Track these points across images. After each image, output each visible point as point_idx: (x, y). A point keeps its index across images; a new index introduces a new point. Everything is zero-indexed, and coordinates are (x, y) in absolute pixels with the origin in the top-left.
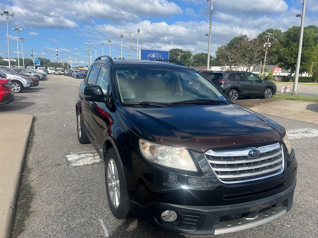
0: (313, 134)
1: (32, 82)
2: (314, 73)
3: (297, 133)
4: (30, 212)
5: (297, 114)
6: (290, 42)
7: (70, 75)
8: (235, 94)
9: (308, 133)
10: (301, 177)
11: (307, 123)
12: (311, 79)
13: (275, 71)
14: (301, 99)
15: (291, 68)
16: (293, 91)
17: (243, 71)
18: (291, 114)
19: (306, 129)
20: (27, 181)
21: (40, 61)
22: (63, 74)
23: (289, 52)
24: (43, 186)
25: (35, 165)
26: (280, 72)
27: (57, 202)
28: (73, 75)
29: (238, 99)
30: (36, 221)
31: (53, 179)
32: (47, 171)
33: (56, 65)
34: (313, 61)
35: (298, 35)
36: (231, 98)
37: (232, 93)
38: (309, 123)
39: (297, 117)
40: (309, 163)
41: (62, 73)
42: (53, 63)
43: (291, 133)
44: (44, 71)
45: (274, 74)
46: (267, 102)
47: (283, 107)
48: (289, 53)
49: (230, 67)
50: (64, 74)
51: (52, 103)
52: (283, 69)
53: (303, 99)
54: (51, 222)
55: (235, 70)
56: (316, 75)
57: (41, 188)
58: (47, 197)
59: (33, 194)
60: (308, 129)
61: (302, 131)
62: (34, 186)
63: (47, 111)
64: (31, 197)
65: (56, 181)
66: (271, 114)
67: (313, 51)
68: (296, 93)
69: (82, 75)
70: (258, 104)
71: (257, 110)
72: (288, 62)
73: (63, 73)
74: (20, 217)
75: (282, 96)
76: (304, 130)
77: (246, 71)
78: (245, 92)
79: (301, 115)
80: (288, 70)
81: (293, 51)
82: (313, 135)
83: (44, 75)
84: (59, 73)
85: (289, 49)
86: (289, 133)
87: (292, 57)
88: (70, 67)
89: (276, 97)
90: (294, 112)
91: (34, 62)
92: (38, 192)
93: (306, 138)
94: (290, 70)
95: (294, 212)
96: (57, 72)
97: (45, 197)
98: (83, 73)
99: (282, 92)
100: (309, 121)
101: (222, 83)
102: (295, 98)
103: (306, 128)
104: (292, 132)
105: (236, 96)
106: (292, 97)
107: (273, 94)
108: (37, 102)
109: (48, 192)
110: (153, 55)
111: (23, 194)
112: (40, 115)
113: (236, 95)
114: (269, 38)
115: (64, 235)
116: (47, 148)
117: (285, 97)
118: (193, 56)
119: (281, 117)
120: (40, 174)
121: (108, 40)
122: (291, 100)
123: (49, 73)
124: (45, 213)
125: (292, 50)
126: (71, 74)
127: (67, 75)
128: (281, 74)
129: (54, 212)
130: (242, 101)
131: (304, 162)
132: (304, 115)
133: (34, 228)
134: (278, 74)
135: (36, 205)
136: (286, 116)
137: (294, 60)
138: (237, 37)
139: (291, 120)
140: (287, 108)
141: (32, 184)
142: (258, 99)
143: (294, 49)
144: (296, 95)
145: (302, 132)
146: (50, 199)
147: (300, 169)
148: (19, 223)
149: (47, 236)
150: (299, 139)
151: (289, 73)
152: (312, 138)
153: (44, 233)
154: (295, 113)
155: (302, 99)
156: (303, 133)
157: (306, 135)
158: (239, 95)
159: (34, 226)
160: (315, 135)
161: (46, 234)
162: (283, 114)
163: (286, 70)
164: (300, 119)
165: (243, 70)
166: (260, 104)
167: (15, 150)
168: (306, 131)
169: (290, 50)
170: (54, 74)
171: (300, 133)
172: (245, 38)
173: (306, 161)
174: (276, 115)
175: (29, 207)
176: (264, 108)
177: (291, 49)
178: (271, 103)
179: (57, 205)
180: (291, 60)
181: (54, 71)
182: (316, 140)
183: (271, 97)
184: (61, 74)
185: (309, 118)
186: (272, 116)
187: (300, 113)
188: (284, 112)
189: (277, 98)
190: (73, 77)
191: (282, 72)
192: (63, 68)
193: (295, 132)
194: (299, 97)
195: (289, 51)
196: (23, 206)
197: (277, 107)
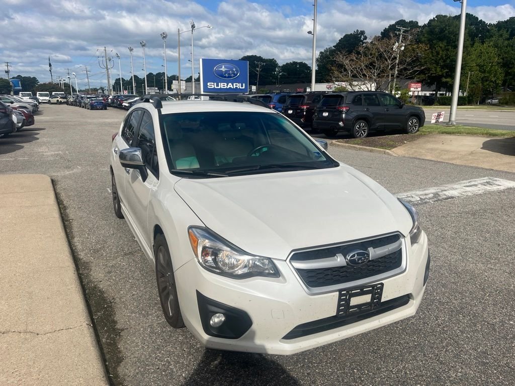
0: (499, 185)
1: (24, 118)
2: (472, 91)
3: (476, 185)
4: (119, 330)
5: (464, 155)
6: (434, 41)
7: (78, 104)
8: (363, 129)
9: (491, 185)
10: (504, 252)
11: (483, 169)
12: (467, 99)
13: (412, 89)
14: (463, 133)
15: (435, 83)
16: (450, 120)
17: (371, 91)
18: (456, 156)
19: (486, 179)
20: (91, 281)
21: (21, 81)
22: (64, 103)
23: (433, 58)
24: (122, 288)
25: (91, 256)
26: (420, 89)
27: (156, 312)
28: (83, 104)
29: (369, 135)
30: (137, 343)
31: (132, 277)
32: (117, 265)
33: (50, 88)
34: (469, 70)
35: (446, 29)
36: (357, 134)
37: (358, 126)
38: (486, 169)
39: (466, 161)
40: (507, 229)
41: (63, 100)
42: (45, 84)
43: (467, 186)
44: (31, 99)
45: (411, 93)
46: (413, 139)
47: (439, 146)
48: (433, 60)
49: (350, 85)
50: (67, 103)
51: (70, 153)
52: (424, 85)
53: (467, 132)
54: (161, 342)
55: (359, 90)
56: (476, 93)
57: (119, 292)
58: (135, 304)
59: (111, 303)
60: (490, 179)
61: (482, 182)
62: (107, 289)
63: (68, 168)
64: (111, 307)
65: (138, 280)
66: (426, 158)
67: (470, 56)
68: (455, 124)
69: (100, 104)
70: (402, 142)
71: (403, 152)
72: (432, 74)
73: (65, 100)
74: (107, 339)
75: (432, 128)
76: (485, 181)
77: (374, 90)
78: (378, 124)
79: (470, 157)
80: (432, 87)
81: (439, 56)
82: (499, 187)
83: (36, 106)
84: (58, 100)
85: (432, 52)
86: (464, 186)
87: (437, 65)
88: (74, 90)
89: (424, 130)
90: (460, 153)
91: (11, 84)
92: (117, 297)
93: (490, 193)
94: (434, 87)
95: (511, 302)
96: (55, 100)
97: (133, 304)
98: (100, 100)
99: (432, 122)
100: (486, 166)
101: (343, 111)
102: (454, 131)
103: (485, 177)
104: (468, 184)
105: (365, 132)
106: (449, 129)
107: (419, 127)
108: (42, 152)
109: (134, 297)
110: (223, 67)
111: (95, 303)
112: (59, 174)
113: (365, 129)
114: (401, 35)
115: (190, 360)
116: (97, 228)
117: (439, 130)
118: (279, 67)
119: (442, 162)
120: (107, 270)
121: (141, 43)
122: (448, 134)
123: (40, 101)
124: (145, 329)
125: (438, 53)
126: (80, 103)
127: (72, 104)
128: (420, 94)
129: (158, 327)
130: (376, 138)
131: (500, 228)
132: (475, 158)
133: (139, 354)
134: (416, 94)
135: (122, 317)
136: (449, 159)
137: (441, 71)
138: (349, 34)
139: (458, 165)
140: (446, 147)
141: (101, 286)
142: (399, 135)
143: (441, 52)
144: (454, 126)
145: (482, 184)
146: (142, 307)
147: (497, 239)
148: (109, 349)
149: (165, 364)
150: (480, 194)
151: (433, 91)
152: (500, 192)
153: (158, 360)
154: (460, 155)
155: (465, 133)
156: (485, 185)
157: (488, 188)
158: (369, 130)
159: (137, 351)
160: (502, 188)
161: (162, 361)
162: (444, 157)
163: (428, 86)
164: (471, 163)
165: (370, 89)
166: (405, 143)
167: (49, 235)
168: (487, 182)
169: (435, 54)
170: (49, 102)
171: (479, 186)
172: (362, 36)
173: (503, 227)
174: (433, 159)
175: (115, 322)
176: (413, 148)
177: (436, 52)
178: (421, 141)
179: (159, 316)
180: (436, 70)
181: (48, 98)
182: (505, 196)
183: (418, 130)
184: (61, 103)
185: (484, 162)
186: (428, 160)
187: (470, 154)
188: (445, 154)
189: (426, 132)
190: (83, 107)
191: (422, 91)
192: (63, 93)
193: (472, 184)
194: (459, 130)
195: (433, 56)
196: (104, 322)
197: (432, 146)
